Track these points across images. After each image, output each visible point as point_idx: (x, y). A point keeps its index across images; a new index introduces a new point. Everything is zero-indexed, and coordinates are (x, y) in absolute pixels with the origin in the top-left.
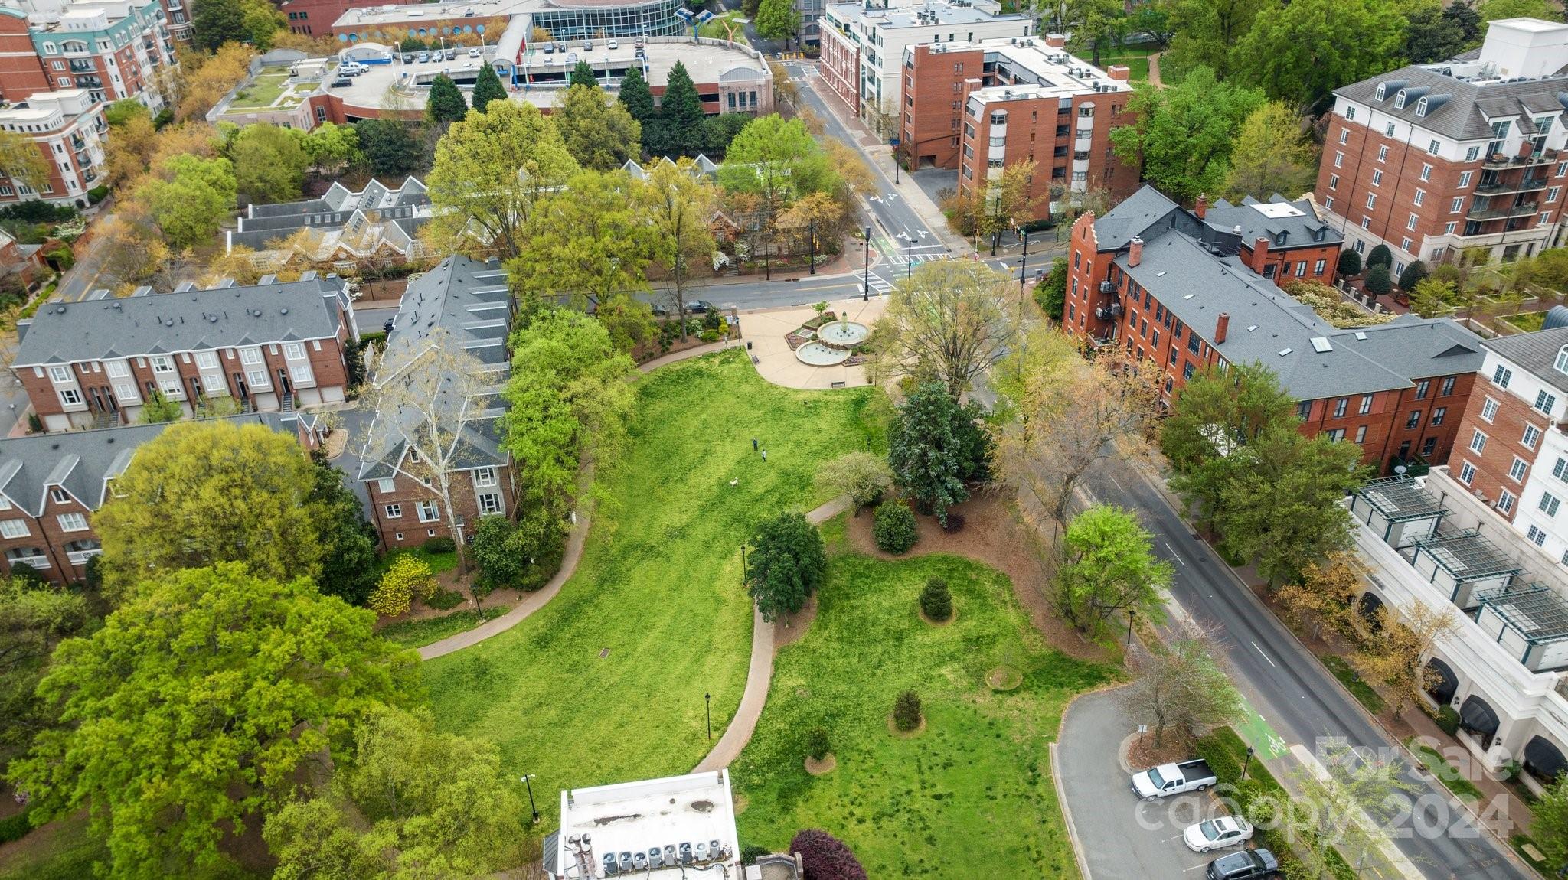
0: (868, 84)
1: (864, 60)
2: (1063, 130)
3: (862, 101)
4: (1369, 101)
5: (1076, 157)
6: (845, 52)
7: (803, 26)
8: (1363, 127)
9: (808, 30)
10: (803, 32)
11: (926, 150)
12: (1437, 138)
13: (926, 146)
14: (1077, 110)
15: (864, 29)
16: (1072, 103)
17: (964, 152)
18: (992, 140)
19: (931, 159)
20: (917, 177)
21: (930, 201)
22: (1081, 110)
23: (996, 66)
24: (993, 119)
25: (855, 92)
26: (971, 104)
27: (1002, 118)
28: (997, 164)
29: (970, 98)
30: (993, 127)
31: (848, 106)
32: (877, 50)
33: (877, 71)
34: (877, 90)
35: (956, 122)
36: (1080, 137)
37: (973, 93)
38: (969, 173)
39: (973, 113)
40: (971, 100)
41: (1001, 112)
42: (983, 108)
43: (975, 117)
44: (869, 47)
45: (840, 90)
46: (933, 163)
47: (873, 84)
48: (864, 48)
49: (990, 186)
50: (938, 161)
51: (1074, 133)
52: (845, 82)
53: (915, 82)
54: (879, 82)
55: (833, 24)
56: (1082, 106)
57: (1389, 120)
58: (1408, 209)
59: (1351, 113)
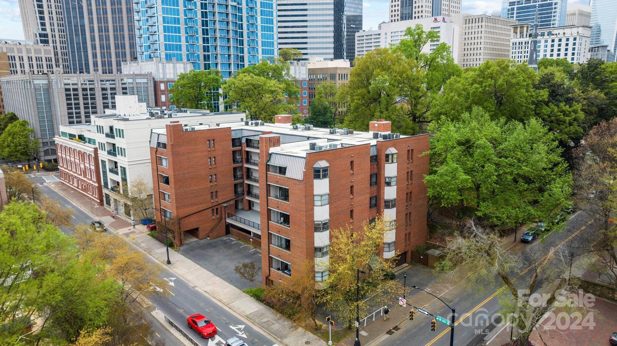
0: (110, 176)
1: (103, 155)
2: (376, 179)
3: (105, 191)
5: (387, 207)
6: (82, 155)
7: (42, 150)
9: (46, 153)
10: (42, 154)
11: (189, 224)
13: (187, 220)
14: (383, 158)
15: (100, 129)
16: (378, 150)
17: (269, 219)
18: (316, 198)
19: (194, 232)
20: (186, 253)
21: (217, 279)
22: (387, 156)
23: (244, 141)
24: (318, 174)
25: (96, 185)
26: (275, 162)
27: (325, 170)
28: (324, 226)
29: (271, 154)
30: (316, 182)
31: (90, 199)
32: (119, 142)
33: (122, 161)
34: (122, 178)
35: (214, 194)
36: (389, 184)
37: (272, 150)
38: (284, 242)
39: (282, 170)
40: (273, 156)
41: (323, 164)
42: (304, 161)
43: (288, 174)
44: (108, 143)
45: (80, 187)
46: (197, 236)
47: (117, 173)
48: (102, 146)
49: (319, 254)
50: (201, 233)
51: (383, 181)
52: (85, 179)
53: (171, 159)
54: (124, 170)
55: (68, 139)
56: (387, 153)
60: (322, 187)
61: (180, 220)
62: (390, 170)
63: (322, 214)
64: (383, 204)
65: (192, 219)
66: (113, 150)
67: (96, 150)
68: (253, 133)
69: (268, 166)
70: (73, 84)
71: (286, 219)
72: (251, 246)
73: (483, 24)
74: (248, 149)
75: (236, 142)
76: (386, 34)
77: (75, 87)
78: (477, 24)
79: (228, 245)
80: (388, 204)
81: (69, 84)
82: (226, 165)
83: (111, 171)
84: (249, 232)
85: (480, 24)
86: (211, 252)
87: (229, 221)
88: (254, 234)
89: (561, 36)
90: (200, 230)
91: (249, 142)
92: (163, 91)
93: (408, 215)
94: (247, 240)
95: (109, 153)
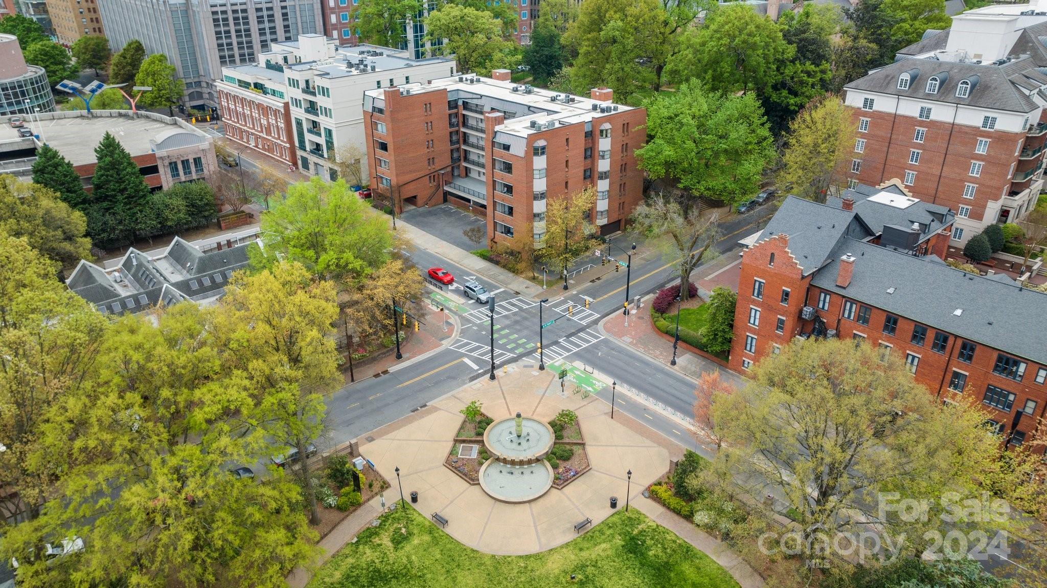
0: (308, 137)
1: (298, 113)
2: (590, 153)
3: (299, 153)
4: (892, 89)
5: (601, 178)
6: (265, 110)
7: (186, 92)
8: (889, 114)
9: (192, 97)
10: (187, 98)
11: (408, 192)
12: (991, 114)
13: (407, 187)
14: (598, 133)
15: (294, 83)
16: (593, 126)
17: (494, 189)
18: (535, 172)
19: (412, 200)
20: (408, 220)
21: (445, 243)
22: (602, 131)
23: (460, 103)
24: (538, 151)
25: (288, 145)
26: (500, 139)
27: (543, 148)
28: (542, 196)
29: (496, 133)
30: (536, 159)
31: (278, 161)
32: (321, 101)
33: (326, 122)
34: (326, 140)
35: (431, 161)
36: (603, 157)
37: (497, 128)
38: (507, 209)
39: (507, 148)
40: (498, 135)
41: (541, 143)
42: (525, 141)
43: (512, 151)
44: (304, 100)
45: (260, 146)
46: (414, 204)
47: (320, 135)
48: (297, 103)
49: (537, 219)
50: (420, 201)
51: (597, 154)
52: (270, 139)
53: (390, 126)
54: (329, 132)
55: (237, 86)
56: (602, 128)
57: (924, 105)
58: (963, 181)
59: (868, 103)
60: (540, 162)
61: (400, 187)
62: (604, 144)
63: (540, 185)
64: (596, 176)
65: (411, 186)
66: (313, 108)
67: (286, 106)
68: (470, 96)
69: (493, 143)
70: (220, 6)
71: (509, 189)
72: (471, 214)
74: (464, 112)
75: (453, 105)
77: (224, 8)
79: (448, 213)
80: (603, 176)
81: (216, 6)
82: (442, 129)
83: (310, 131)
84: (469, 201)
86: (432, 219)
87: (446, 188)
88: (474, 202)
90: (418, 198)
91: (466, 105)
92: (333, 8)
93: (622, 186)
94: (466, 208)
95: (307, 111)
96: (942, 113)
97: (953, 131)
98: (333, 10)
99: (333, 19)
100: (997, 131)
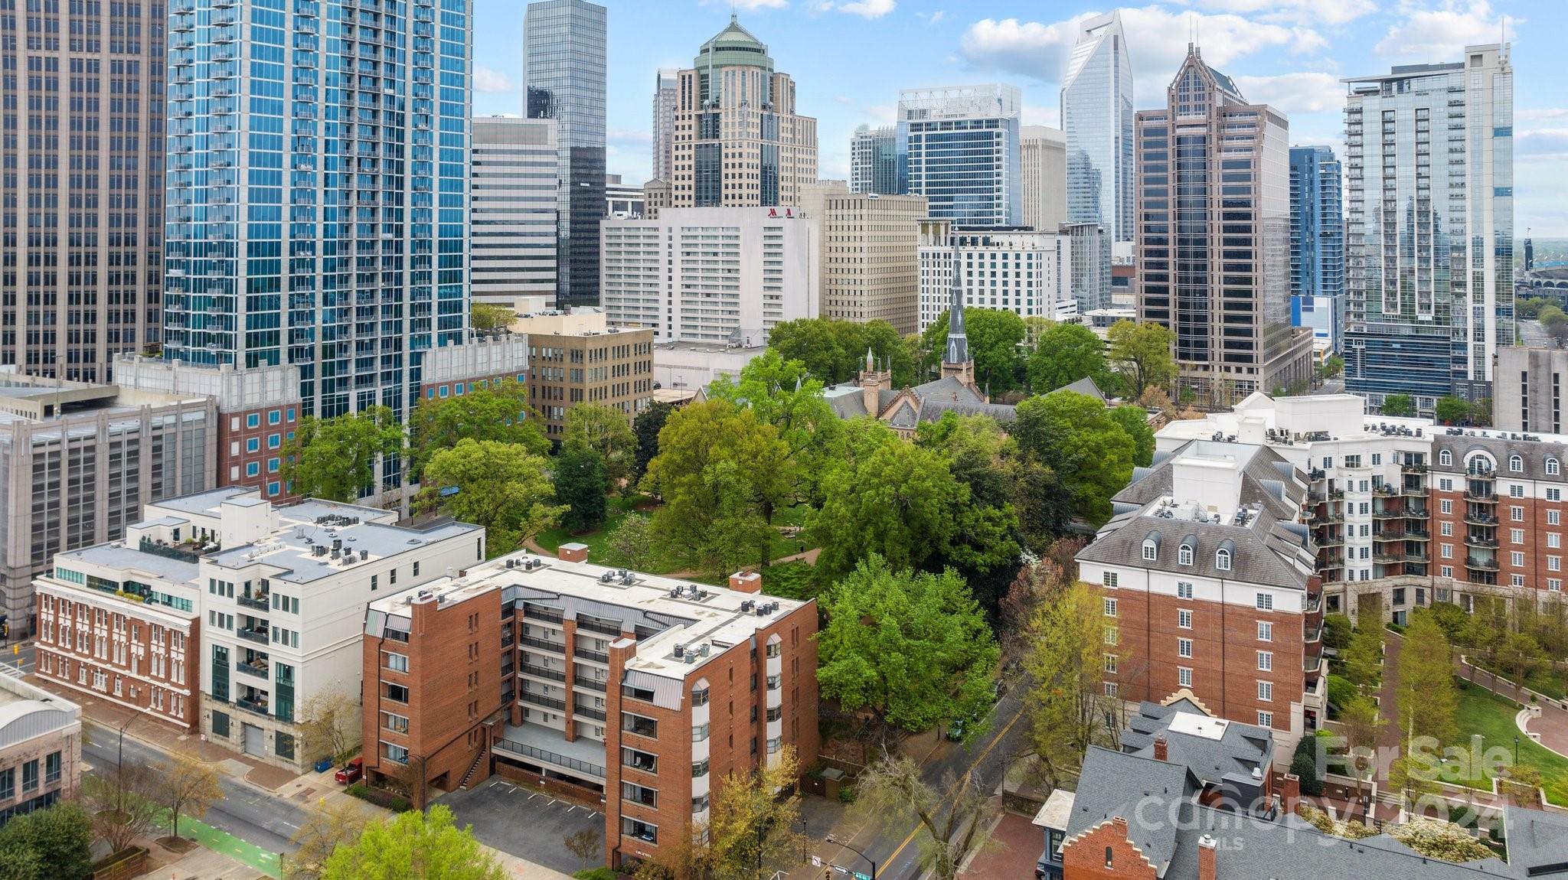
0: (237, 677)
1: (221, 637)
2: (758, 683)
3: (211, 706)
4: (1135, 561)
5: (771, 719)
8: (1140, 593)
11: (438, 767)
12: (1265, 591)
13: (433, 761)
14: (765, 651)
15: (221, 588)
16: (757, 642)
17: (621, 762)
18: (694, 731)
19: (441, 782)
21: (521, 861)
22: (769, 647)
23: (519, 606)
24: (695, 699)
25: (187, 692)
26: (634, 682)
27: (706, 692)
28: (704, 768)
29: (626, 672)
30: (696, 710)
31: (156, 719)
32: (276, 618)
33: (276, 653)
34: (278, 685)
35: (473, 707)
36: (772, 686)
37: (628, 665)
38: (638, 793)
39: (647, 695)
40: (630, 674)
41: (703, 684)
42: (680, 685)
43: (657, 701)
44: (240, 615)
45: (118, 694)
46: (446, 787)
47: (265, 675)
49: (698, 807)
50: (452, 781)
51: (765, 684)
52: (146, 679)
53: (418, 659)
54: (287, 672)
55: (84, 586)
56: (770, 642)
57: (1181, 580)
58: (1252, 678)
59: (1111, 578)
60: (701, 715)
61: (424, 761)
62: (774, 667)
63: (701, 751)
64: (765, 715)
65: (442, 757)
66: (256, 629)
67: (198, 624)
68: (539, 595)
69: (622, 687)
70: (51, 444)
71: (647, 761)
72: (545, 795)
73: (864, 212)
74: (526, 620)
75: (509, 610)
76: (670, 230)
77: (55, 448)
78: (852, 212)
79: (499, 794)
80: (772, 716)
81: (42, 445)
82: (492, 652)
83: (243, 668)
84: (538, 770)
85: (858, 212)
86: (480, 813)
87: (496, 751)
88: (548, 771)
89: (1006, 248)
90: (451, 775)
91: (529, 611)
92: (237, 433)
93: (795, 723)
94: (534, 784)
95: (244, 635)
96: (1206, 590)
97: (1224, 612)
98: (235, 436)
99: (235, 449)
100: (1277, 612)
